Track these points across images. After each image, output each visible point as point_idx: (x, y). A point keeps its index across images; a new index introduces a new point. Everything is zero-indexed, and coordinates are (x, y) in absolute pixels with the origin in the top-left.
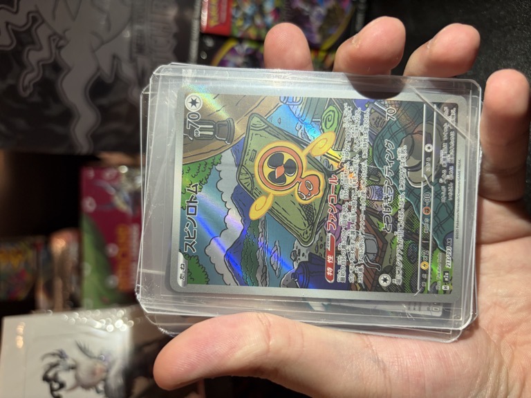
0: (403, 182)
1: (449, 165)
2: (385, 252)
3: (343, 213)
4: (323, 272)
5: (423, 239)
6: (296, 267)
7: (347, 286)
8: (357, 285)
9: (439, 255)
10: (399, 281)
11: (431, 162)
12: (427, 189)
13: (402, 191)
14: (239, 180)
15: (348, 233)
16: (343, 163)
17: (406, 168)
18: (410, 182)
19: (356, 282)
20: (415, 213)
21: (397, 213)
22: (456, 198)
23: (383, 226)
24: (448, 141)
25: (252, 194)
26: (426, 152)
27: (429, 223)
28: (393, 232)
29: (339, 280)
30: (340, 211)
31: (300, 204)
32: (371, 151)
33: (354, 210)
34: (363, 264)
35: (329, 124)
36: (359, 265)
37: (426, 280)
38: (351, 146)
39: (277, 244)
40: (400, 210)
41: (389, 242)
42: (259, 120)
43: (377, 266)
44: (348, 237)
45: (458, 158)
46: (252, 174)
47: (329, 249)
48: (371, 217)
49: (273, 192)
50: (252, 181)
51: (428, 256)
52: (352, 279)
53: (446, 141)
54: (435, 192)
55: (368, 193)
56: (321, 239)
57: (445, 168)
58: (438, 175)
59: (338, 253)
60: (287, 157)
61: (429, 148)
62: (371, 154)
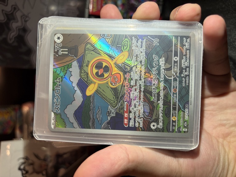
0: (162, 76)
1: (187, 67)
2: (154, 111)
3: (132, 92)
4: (123, 121)
5: (173, 105)
6: (109, 119)
7: (134, 129)
8: (140, 128)
9: (181, 113)
10: (161, 126)
11: (177, 66)
12: (175, 80)
13: (162, 81)
14: (81, 76)
15: (135, 102)
16: (132, 67)
17: (164, 69)
18: (166, 76)
19: (139, 127)
20: (169, 92)
21: (159, 92)
22: (190, 84)
23: (153, 99)
24: (186, 55)
25: (87, 83)
26: (174, 61)
27: (176, 97)
28: (157, 101)
29: (130, 126)
30: (131, 91)
31: (111, 88)
32: (146, 61)
33: (138, 91)
34: (143, 117)
35: (125, 48)
36: (141, 118)
37: (175, 126)
38: (136, 58)
39: (100, 108)
40: (161, 90)
41: (156, 106)
42: (90, 46)
43: (150, 119)
44: (135, 104)
45: (191, 64)
46: (87, 73)
47: (126, 110)
48: (146, 94)
49: (98, 82)
50: (87, 77)
51: (176, 114)
52: (137, 125)
53: (185, 55)
54: (179, 81)
55: (145, 82)
56: (122, 105)
57: (184, 69)
58: (181, 73)
59: (130, 112)
60: (104, 64)
61: (176, 59)
62: (146, 62)
